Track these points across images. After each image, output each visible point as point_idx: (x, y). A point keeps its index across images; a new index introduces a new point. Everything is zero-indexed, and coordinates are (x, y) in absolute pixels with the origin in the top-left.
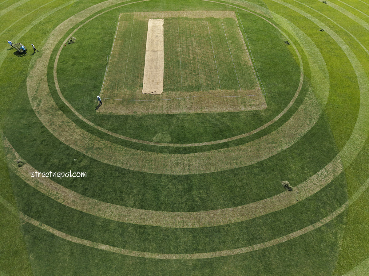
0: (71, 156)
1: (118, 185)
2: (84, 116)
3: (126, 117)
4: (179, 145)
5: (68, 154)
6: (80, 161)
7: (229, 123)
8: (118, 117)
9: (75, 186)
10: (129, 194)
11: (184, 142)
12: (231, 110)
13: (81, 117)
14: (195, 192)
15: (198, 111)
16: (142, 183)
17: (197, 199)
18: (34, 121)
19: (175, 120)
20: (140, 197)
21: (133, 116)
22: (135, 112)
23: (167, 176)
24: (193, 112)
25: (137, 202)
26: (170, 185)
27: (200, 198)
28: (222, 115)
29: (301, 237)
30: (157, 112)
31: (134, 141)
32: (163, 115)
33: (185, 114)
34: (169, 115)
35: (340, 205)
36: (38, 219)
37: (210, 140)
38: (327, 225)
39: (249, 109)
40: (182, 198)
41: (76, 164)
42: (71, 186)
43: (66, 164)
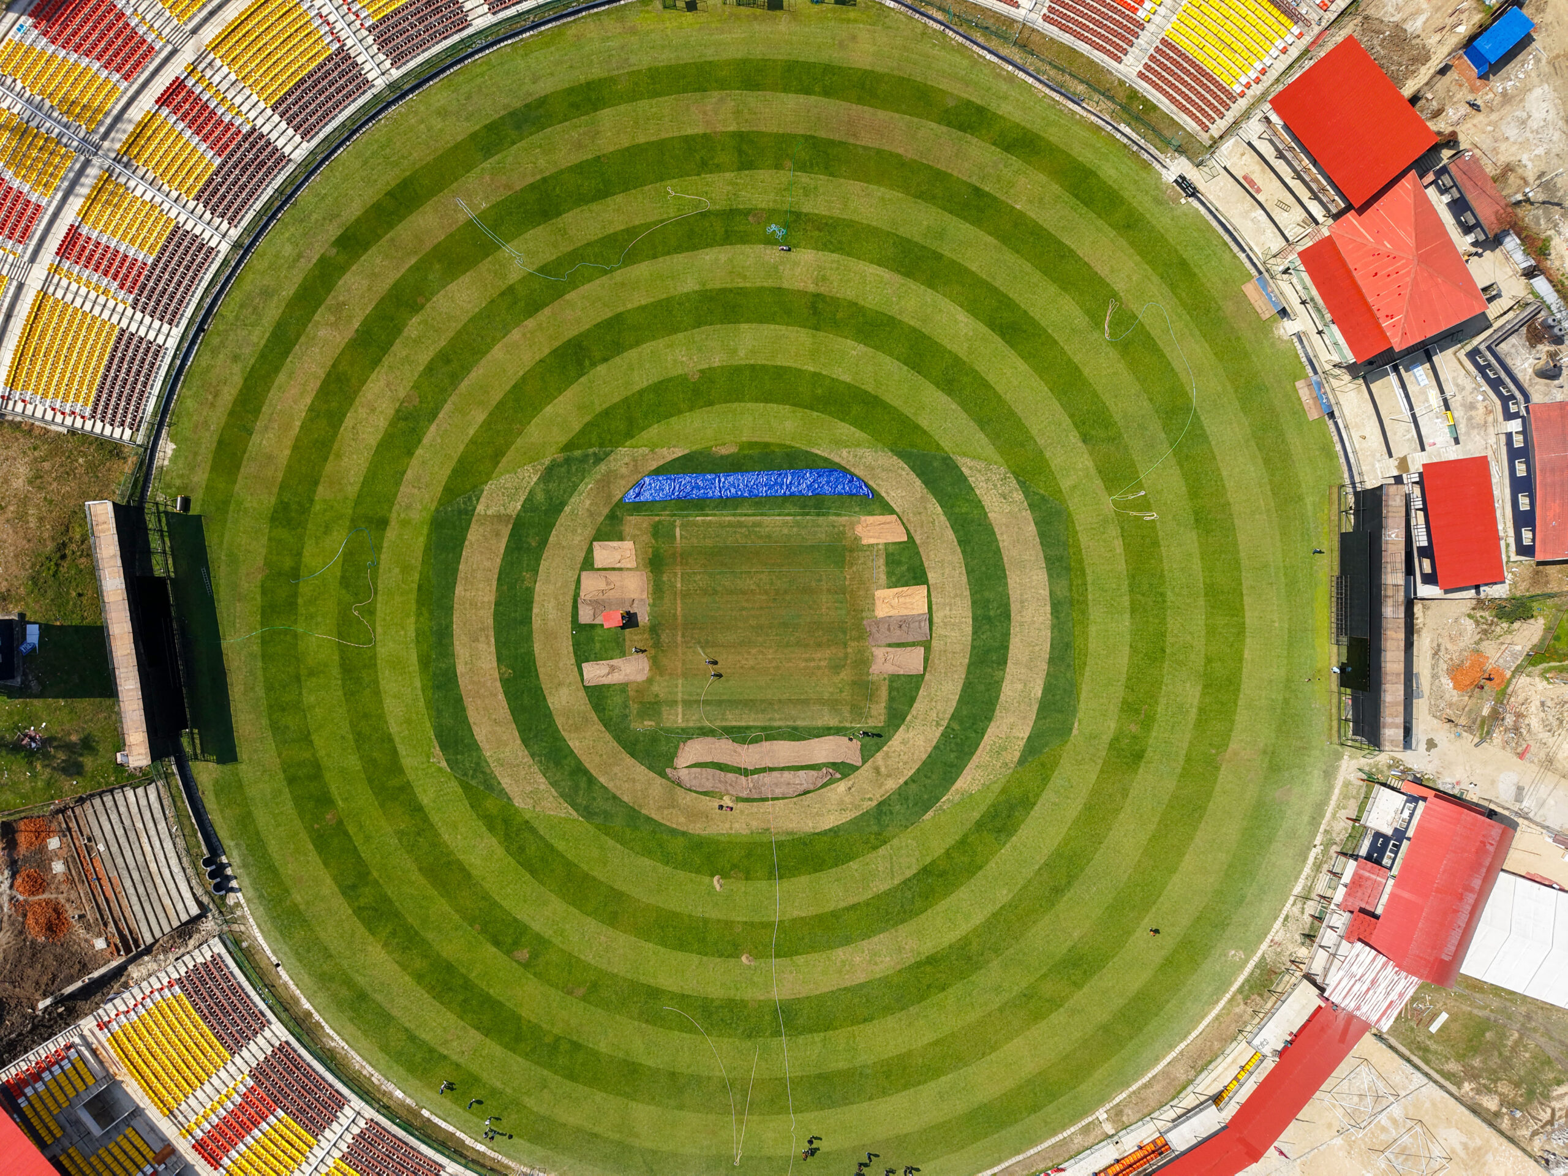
0: (946, 741)
1: (982, 688)
5: (944, 745)
6: (953, 730)
7: (904, 568)
10: (992, 676)
12: (882, 561)
14: (992, 613)
16: (980, 665)
17: (998, 611)
18: (897, 796)
20: (994, 665)
23: (973, 640)
25: (1000, 667)
26: (984, 637)
27: (997, 608)
40: (997, 626)
43: (957, 744)
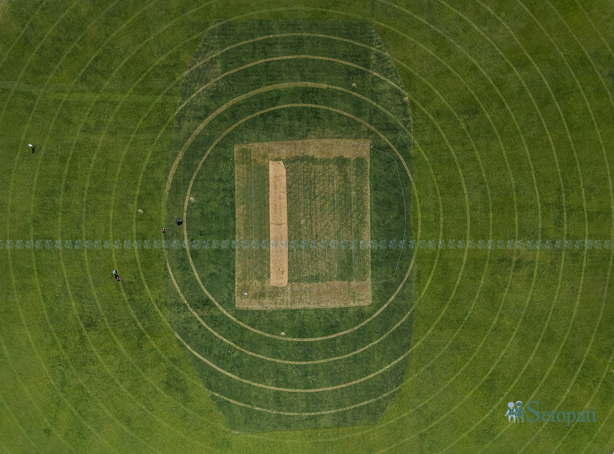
0: (226, 348)
1: (261, 371)
2: (227, 311)
3: (260, 312)
4: (299, 340)
5: (224, 347)
6: (233, 353)
7: (338, 320)
8: (253, 312)
9: (234, 372)
10: (268, 378)
11: (304, 337)
12: (343, 305)
13: (225, 312)
14: (309, 377)
15: (316, 306)
16: (275, 370)
17: (311, 381)
18: (190, 316)
19: (297, 315)
20: (275, 379)
21: (265, 312)
22: (267, 308)
24: (311, 307)
25: (274, 383)
26: (294, 372)
27: (313, 381)
28: (334, 310)
29: (367, 405)
30: (284, 307)
31: (268, 335)
32: (288, 310)
33: (305, 309)
34: (293, 311)
35: (397, 386)
36: (217, 392)
37: (323, 336)
38: (384, 398)
39: (357, 304)
40: (301, 380)
41: (230, 355)
42: (231, 372)
43: (224, 355)
